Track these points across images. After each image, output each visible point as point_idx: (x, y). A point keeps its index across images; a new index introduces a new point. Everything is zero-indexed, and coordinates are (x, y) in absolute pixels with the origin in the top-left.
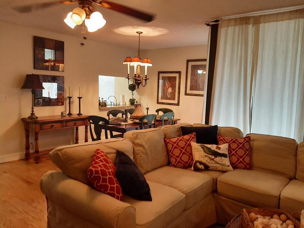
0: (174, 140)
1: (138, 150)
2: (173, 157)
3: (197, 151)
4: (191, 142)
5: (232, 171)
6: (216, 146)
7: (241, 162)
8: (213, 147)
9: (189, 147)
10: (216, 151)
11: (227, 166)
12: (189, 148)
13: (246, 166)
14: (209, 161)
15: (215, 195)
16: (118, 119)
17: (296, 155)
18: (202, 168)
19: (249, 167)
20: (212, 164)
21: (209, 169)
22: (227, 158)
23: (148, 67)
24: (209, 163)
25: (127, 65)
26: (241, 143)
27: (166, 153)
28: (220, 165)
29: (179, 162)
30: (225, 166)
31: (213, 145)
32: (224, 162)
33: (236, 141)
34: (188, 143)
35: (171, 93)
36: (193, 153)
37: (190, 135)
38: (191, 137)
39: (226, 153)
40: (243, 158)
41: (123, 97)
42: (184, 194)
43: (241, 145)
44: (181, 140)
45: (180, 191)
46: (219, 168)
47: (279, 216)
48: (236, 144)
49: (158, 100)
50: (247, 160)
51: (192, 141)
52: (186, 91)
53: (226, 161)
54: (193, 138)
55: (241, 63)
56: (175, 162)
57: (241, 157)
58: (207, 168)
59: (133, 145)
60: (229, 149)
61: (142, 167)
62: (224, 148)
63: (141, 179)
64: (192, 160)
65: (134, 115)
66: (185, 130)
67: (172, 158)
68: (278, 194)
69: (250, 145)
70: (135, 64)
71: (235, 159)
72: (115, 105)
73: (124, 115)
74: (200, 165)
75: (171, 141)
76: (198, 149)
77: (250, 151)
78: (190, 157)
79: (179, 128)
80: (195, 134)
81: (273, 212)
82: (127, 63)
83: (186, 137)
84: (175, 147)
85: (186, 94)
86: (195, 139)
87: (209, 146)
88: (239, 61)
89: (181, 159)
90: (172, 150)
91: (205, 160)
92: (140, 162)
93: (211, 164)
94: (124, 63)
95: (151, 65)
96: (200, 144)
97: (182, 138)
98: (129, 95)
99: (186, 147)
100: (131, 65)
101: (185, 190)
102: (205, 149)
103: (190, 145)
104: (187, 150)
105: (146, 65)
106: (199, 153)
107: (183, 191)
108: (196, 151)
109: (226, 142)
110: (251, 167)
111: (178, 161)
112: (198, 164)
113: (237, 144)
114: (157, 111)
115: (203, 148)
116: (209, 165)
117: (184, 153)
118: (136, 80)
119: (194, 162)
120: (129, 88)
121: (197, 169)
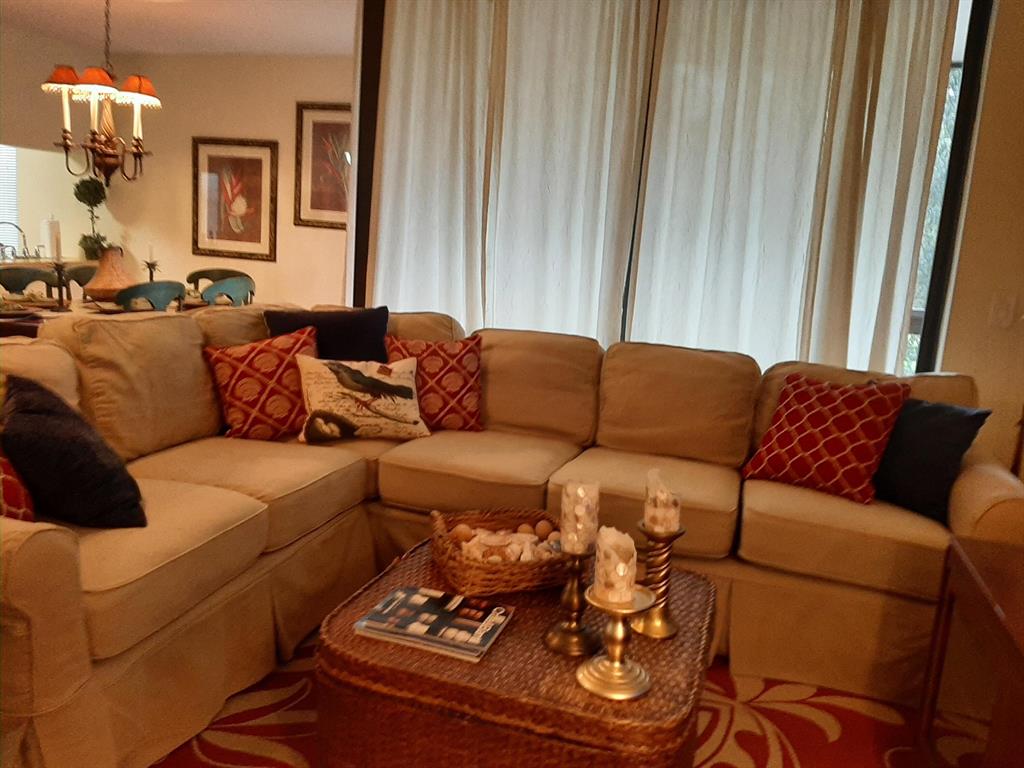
0: (240, 351)
1: (100, 381)
2: (234, 406)
3: (315, 383)
4: (297, 355)
5: (425, 436)
6: (379, 364)
7: (452, 410)
8: (370, 369)
9: (291, 370)
10: (377, 381)
11: (410, 423)
12: (291, 374)
13: (466, 423)
14: (354, 410)
15: (374, 508)
16: (30, 301)
17: (597, 382)
18: (332, 431)
19: (476, 423)
20: (365, 419)
21: (357, 433)
22: (411, 398)
23: (144, 108)
24: (354, 415)
25: (58, 96)
26: (453, 357)
27: (209, 396)
28: (388, 421)
29: (256, 421)
30: (406, 422)
31: (369, 363)
32: (402, 411)
33: (440, 352)
34: (288, 358)
35: (244, 218)
36: (304, 388)
37: (295, 334)
38: (298, 340)
39: (410, 384)
40: (459, 397)
41: (54, 227)
42: (263, 502)
43: (453, 362)
44: (261, 351)
45: (251, 495)
46: (386, 429)
47: (534, 527)
48: (440, 359)
49: (195, 242)
50: (470, 402)
51: (302, 353)
52: (297, 212)
53: (410, 409)
54: (305, 344)
55: (456, 113)
56: (245, 422)
57: (453, 395)
58: (348, 433)
59: (78, 362)
60: (418, 373)
61: (119, 439)
62: (402, 370)
63: (106, 461)
64: (303, 411)
65: (97, 284)
66: (280, 322)
67: (232, 410)
68: (541, 482)
69: (479, 359)
70: (92, 93)
71: (435, 402)
72: (17, 258)
73: (53, 289)
74: (326, 423)
75: (227, 355)
76: (319, 376)
77: (479, 378)
78: (294, 405)
79: (259, 317)
80: (311, 331)
81: (520, 517)
82: (59, 86)
83: (282, 341)
84: (243, 375)
85: (299, 221)
86: (311, 346)
87: (355, 365)
88: (449, 107)
89: (262, 410)
90: (233, 381)
91: (343, 408)
92: (107, 419)
93: (362, 420)
94: (45, 87)
95: (154, 102)
96: (325, 361)
97: (269, 344)
98: (78, 222)
99: (280, 371)
100: (75, 98)
101: (268, 491)
102: (345, 375)
103: (293, 366)
104: (285, 381)
105: (138, 101)
106: (324, 388)
107: (259, 496)
108: (312, 382)
109: (411, 355)
110: (482, 424)
111: (252, 416)
112: (320, 421)
113: (443, 358)
114: (194, 278)
115: (336, 373)
116: (354, 421)
117: (273, 392)
118: (99, 155)
119: (308, 418)
120: (76, 195)
121: (316, 439)
